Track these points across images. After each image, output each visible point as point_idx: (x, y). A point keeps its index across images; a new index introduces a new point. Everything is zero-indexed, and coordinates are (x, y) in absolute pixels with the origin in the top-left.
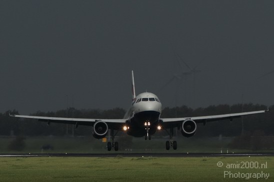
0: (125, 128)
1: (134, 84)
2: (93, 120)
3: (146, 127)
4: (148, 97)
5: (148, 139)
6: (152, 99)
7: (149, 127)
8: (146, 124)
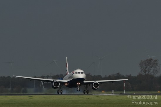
0: (66, 84)
1: (67, 63)
2: (53, 80)
3: (78, 85)
4: (80, 72)
5: (79, 90)
6: (82, 73)
7: (79, 85)
8: (78, 84)
